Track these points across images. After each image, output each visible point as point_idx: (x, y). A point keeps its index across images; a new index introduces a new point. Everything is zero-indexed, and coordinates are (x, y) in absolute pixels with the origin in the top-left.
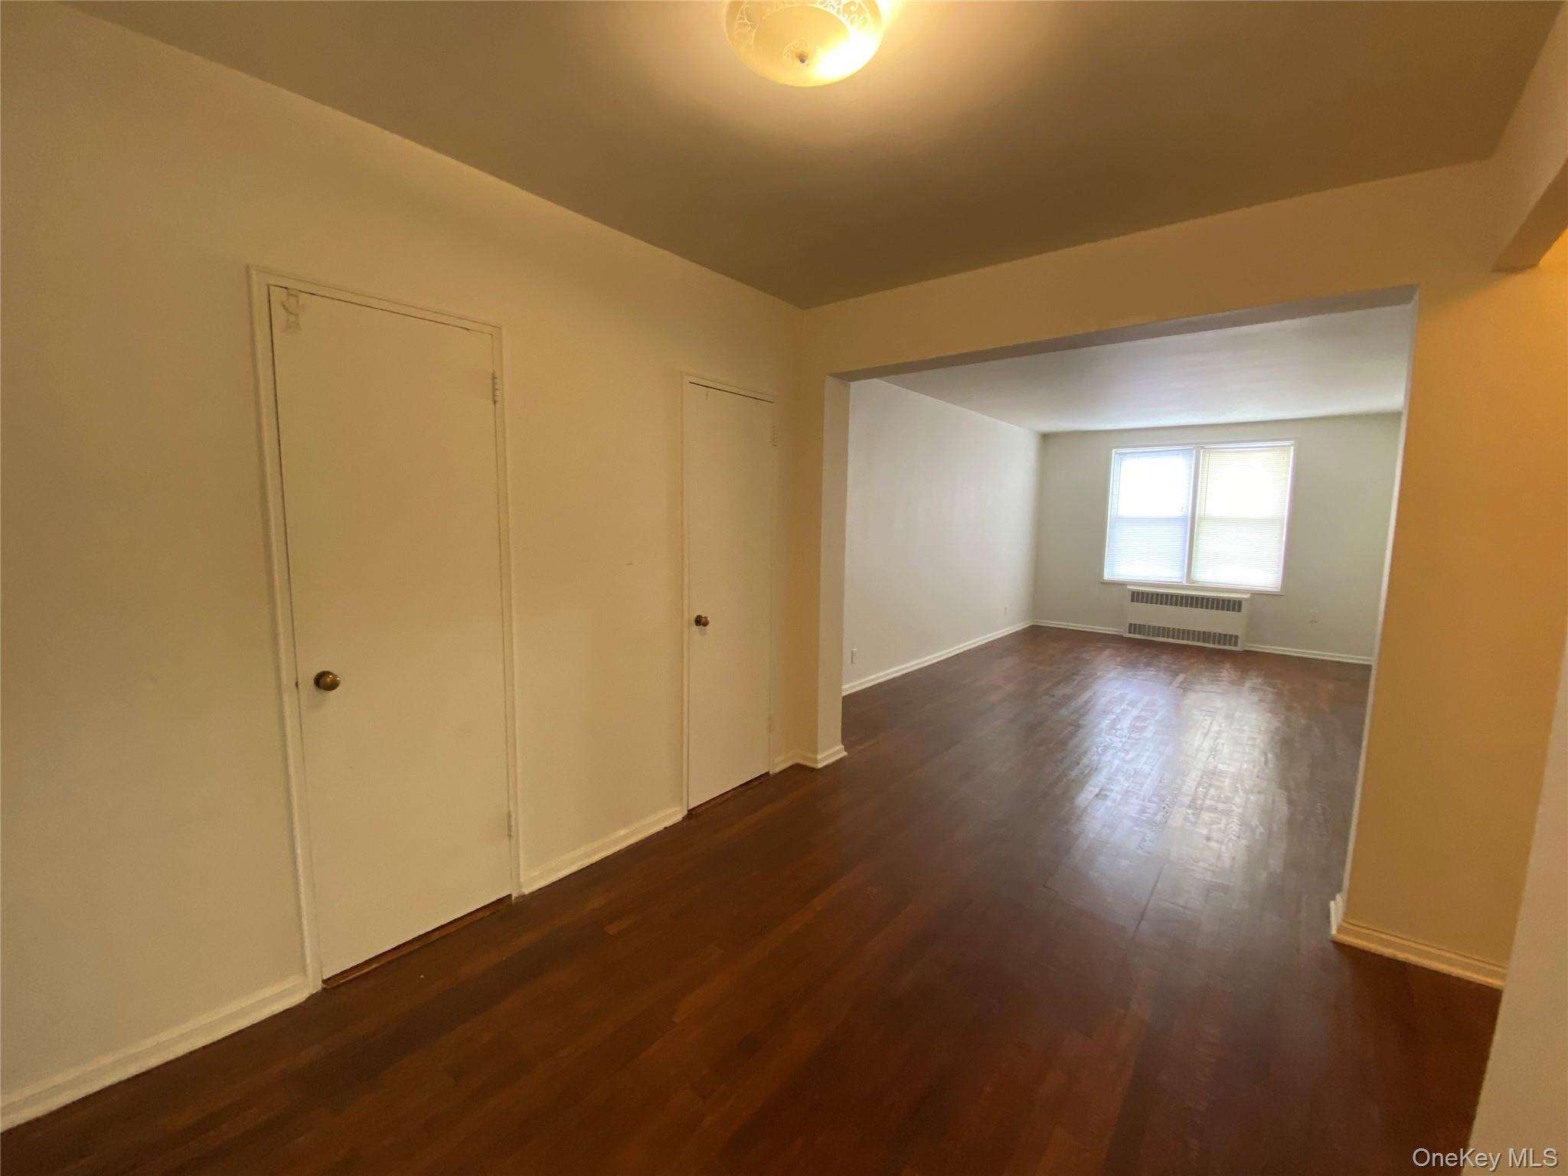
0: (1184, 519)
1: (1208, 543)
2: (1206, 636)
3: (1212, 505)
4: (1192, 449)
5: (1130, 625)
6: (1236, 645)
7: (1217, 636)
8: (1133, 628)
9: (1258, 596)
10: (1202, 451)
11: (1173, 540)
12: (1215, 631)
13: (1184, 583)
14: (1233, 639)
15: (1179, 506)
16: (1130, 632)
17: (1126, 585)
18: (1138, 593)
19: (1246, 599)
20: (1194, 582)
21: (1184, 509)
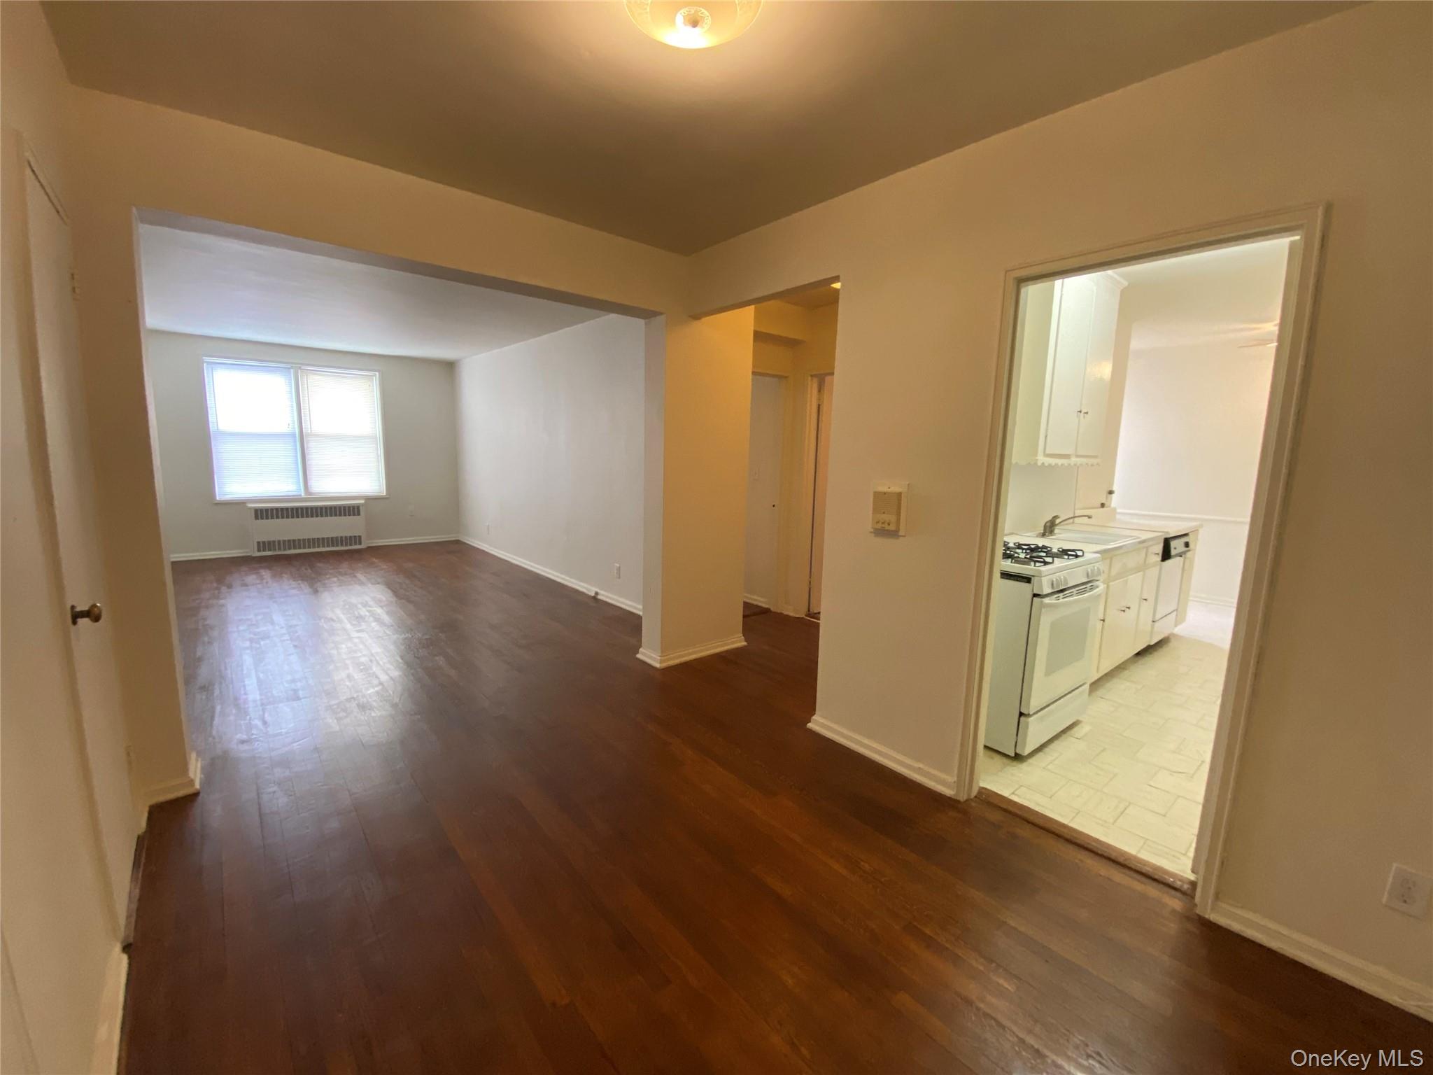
0: (293, 435)
1: (318, 457)
2: (333, 541)
3: (317, 423)
4: (289, 368)
5: (258, 543)
6: (360, 544)
7: (344, 539)
8: (262, 546)
9: (371, 500)
10: (299, 371)
11: (285, 455)
12: (341, 535)
13: (303, 494)
14: (358, 539)
15: (284, 422)
16: (259, 550)
17: (245, 503)
18: (261, 510)
19: (362, 505)
20: (311, 494)
21: (291, 426)
